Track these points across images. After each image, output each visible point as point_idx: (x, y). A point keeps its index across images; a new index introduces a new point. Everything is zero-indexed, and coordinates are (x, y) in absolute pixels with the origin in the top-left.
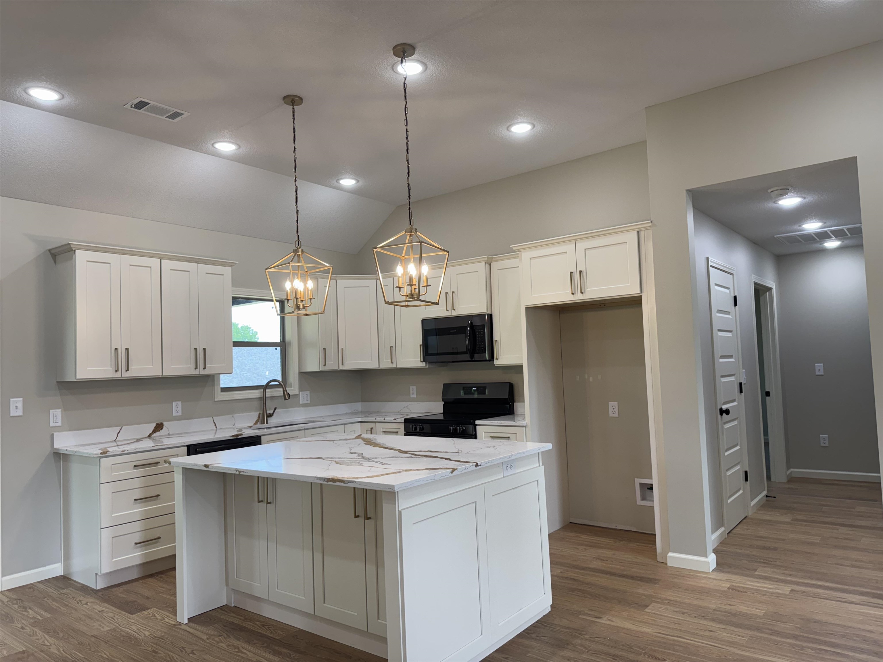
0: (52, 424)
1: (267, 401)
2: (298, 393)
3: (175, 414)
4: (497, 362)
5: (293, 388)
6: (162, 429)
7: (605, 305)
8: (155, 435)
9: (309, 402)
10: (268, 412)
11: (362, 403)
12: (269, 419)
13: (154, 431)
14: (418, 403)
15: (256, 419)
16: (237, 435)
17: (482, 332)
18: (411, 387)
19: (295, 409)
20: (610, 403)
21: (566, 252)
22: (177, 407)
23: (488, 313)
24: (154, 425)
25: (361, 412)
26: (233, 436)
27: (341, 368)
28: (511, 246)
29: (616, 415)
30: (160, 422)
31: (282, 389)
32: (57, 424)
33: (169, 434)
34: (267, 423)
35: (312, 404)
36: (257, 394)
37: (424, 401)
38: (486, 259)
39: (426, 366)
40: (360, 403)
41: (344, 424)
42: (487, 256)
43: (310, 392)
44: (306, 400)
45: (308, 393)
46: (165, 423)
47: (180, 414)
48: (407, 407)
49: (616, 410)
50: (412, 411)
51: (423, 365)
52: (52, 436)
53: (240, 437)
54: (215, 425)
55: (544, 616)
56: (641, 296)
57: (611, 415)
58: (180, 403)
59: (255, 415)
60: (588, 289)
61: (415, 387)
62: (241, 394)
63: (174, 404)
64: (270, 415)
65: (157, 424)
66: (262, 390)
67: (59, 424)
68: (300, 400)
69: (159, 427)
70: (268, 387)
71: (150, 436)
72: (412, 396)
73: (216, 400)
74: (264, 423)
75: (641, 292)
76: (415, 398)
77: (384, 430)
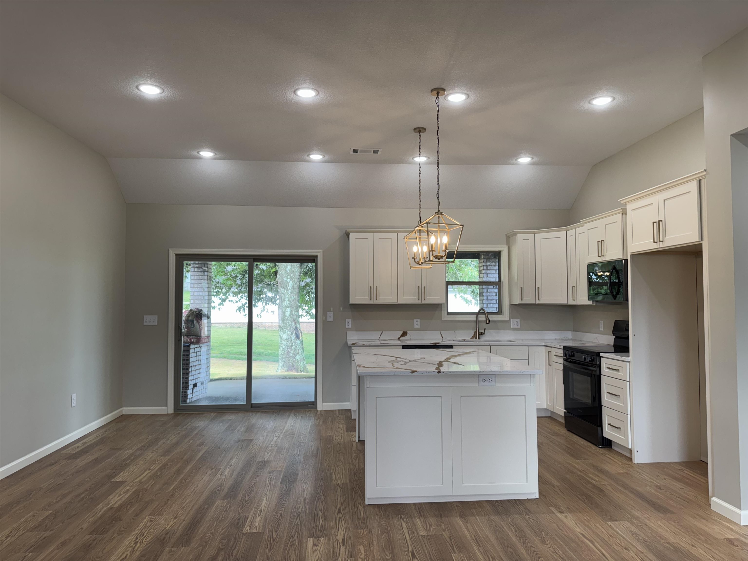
0: (347, 327)
1: (479, 324)
2: (508, 320)
3: (416, 327)
5: (504, 316)
6: (406, 335)
8: (402, 338)
9: (519, 327)
10: (480, 331)
11: (573, 332)
12: (480, 336)
13: (402, 336)
14: (603, 335)
15: (473, 335)
16: (436, 343)
18: (600, 321)
19: (506, 331)
21: (653, 203)
22: (417, 323)
23: (624, 259)
24: (402, 332)
25: (572, 339)
26: (432, 343)
27: (538, 302)
28: (619, 200)
30: (405, 331)
31: (485, 316)
32: (349, 327)
33: (411, 339)
34: (479, 339)
35: (521, 329)
36: (474, 318)
37: (606, 335)
38: (621, 210)
39: (593, 304)
40: (571, 332)
41: (528, 346)
42: (621, 208)
43: (520, 320)
44: (516, 325)
45: (519, 320)
46: (408, 332)
47: (419, 327)
48: (596, 338)
51: (590, 303)
52: (346, 333)
53: (437, 344)
54: (442, 336)
55: (528, 499)
56: (702, 244)
58: (419, 320)
59: (472, 333)
60: (667, 238)
61: (602, 321)
62: (462, 317)
63: (415, 320)
64: (483, 334)
65: (404, 332)
66: (476, 316)
67: (350, 327)
68: (510, 325)
69: (404, 334)
70: (479, 314)
71: (399, 339)
72: (600, 329)
73: (443, 320)
74: (477, 339)
75: (702, 240)
76: (602, 331)
77: (556, 354)
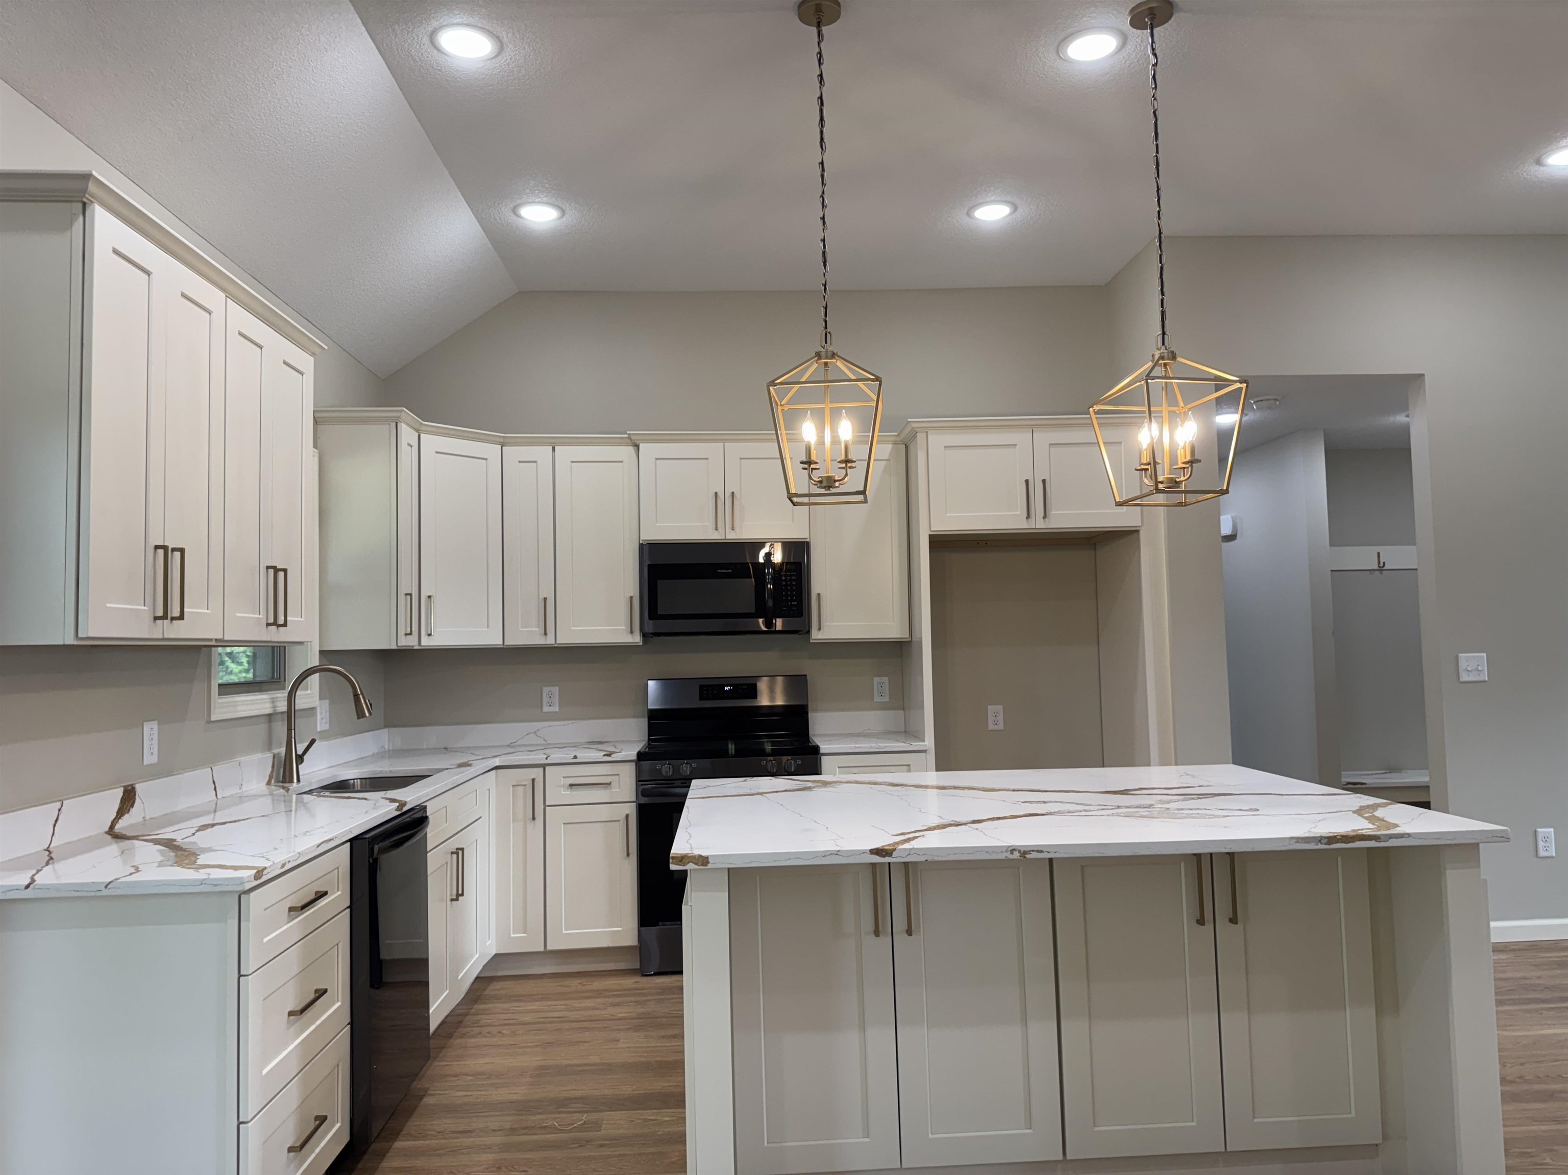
1: (296, 722)
3: (147, 758)
4: (816, 635)
6: (132, 806)
7: (978, 544)
9: (327, 726)
13: (120, 813)
15: (269, 770)
17: (794, 575)
20: (990, 707)
21: (1014, 445)
22: (151, 741)
24: (121, 793)
27: (429, 645)
29: (1001, 726)
33: (144, 821)
34: (299, 779)
35: (332, 731)
39: (642, 641)
44: (324, 721)
46: (138, 787)
47: (155, 758)
48: (535, 733)
49: (1001, 718)
50: (549, 742)
51: (635, 639)
54: (215, 787)
56: (1139, 530)
57: (991, 727)
58: (155, 727)
59: (268, 761)
60: (1053, 512)
62: (246, 703)
63: (146, 729)
64: (300, 760)
65: (126, 791)
68: (317, 723)
69: (128, 798)
72: (546, 709)
73: (212, 718)
74: (291, 781)
75: (1142, 525)
76: (556, 712)
77: (572, 781)
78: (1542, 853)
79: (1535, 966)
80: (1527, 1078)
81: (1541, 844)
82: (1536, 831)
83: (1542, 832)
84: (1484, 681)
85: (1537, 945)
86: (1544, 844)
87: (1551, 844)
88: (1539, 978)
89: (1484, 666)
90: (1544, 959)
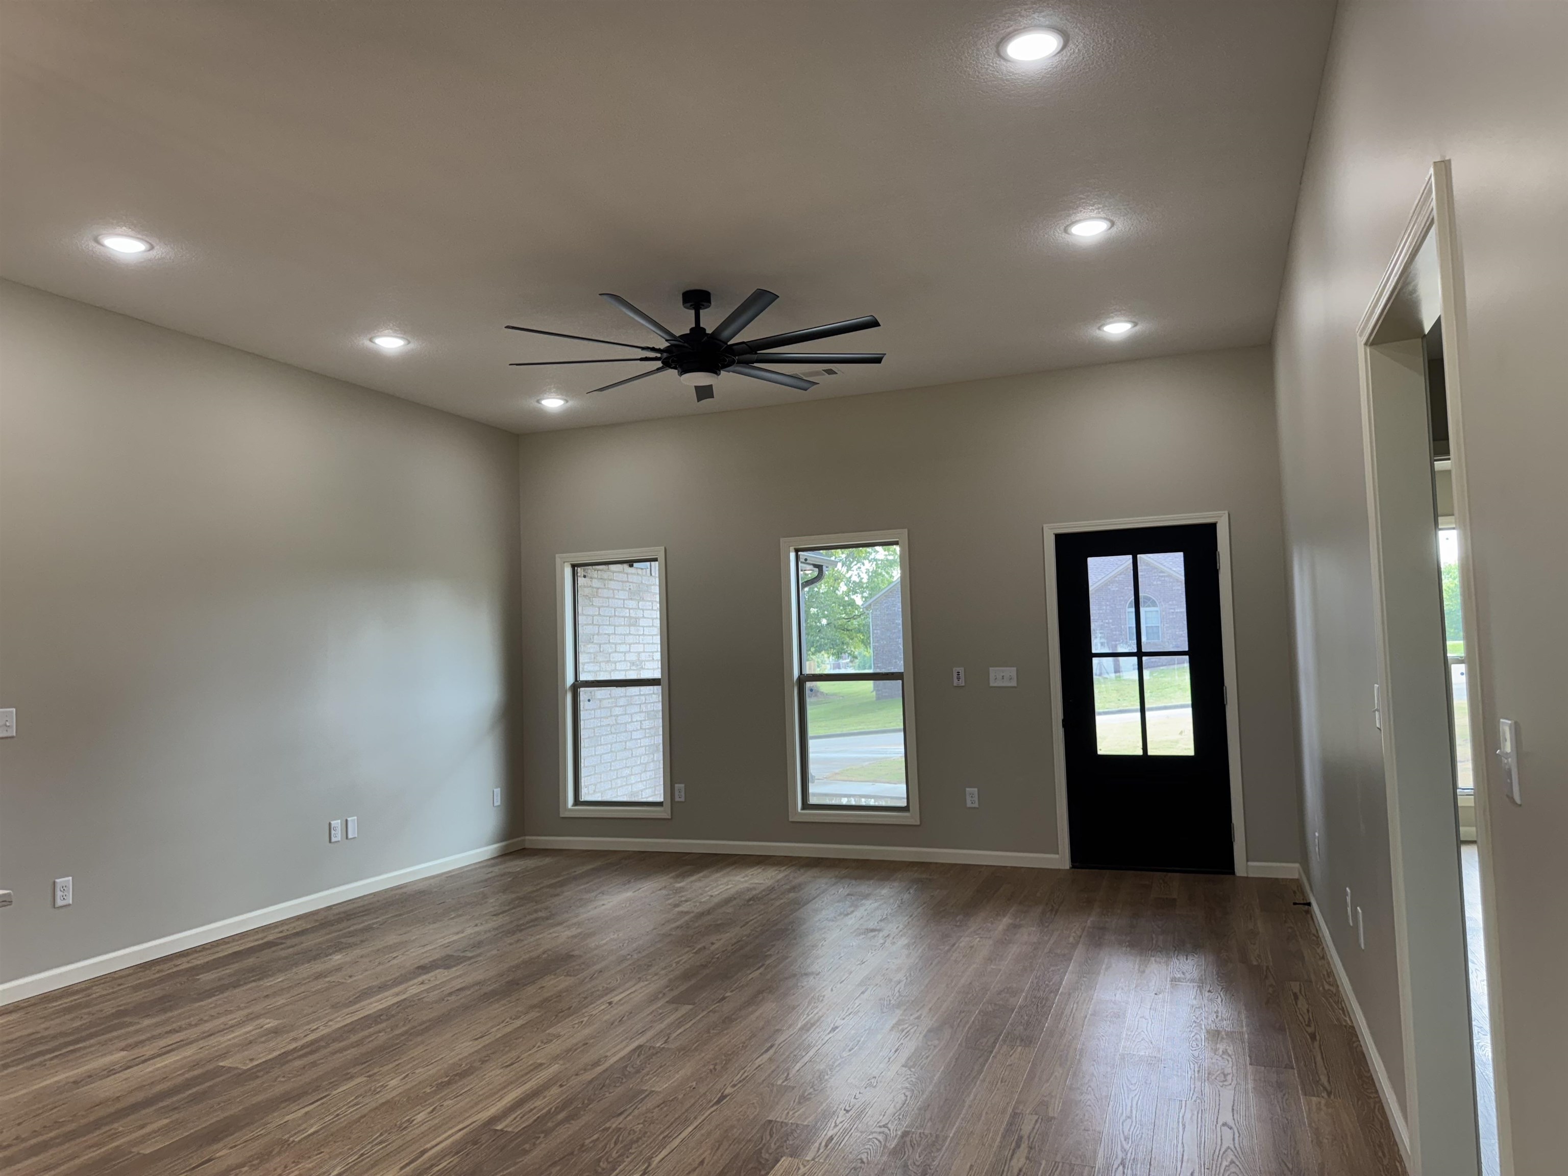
78: (59, 902)
79: (44, 1017)
80: (23, 1136)
81: (59, 894)
82: (54, 882)
83: (61, 882)
84: (12, 737)
85: (49, 996)
86: (62, 894)
87: (69, 893)
88: (46, 1029)
89: (13, 722)
90: (54, 1009)
